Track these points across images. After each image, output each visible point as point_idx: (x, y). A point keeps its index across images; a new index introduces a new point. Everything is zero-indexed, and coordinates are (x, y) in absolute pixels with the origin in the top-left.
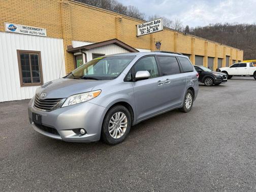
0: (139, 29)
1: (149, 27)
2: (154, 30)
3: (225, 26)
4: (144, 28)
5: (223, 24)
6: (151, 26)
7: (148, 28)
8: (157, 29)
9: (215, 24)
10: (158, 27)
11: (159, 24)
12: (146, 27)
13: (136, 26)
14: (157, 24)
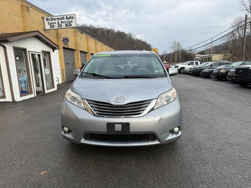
0: (46, 23)
1: (60, 21)
2: (66, 25)
3: (90, 28)
4: (53, 21)
5: (88, 25)
6: (63, 21)
7: (58, 22)
8: (70, 25)
9: (81, 24)
10: (72, 24)
11: (72, 20)
12: (56, 21)
13: (43, 18)
14: (70, 20)
